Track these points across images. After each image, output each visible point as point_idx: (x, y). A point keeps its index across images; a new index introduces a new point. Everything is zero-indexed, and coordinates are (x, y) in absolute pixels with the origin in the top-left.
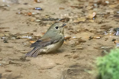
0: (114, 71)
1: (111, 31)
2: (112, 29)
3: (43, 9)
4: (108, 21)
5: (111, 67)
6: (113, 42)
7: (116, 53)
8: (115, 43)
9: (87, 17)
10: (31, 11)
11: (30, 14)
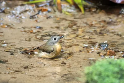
0: (99, 78)
1: (97, 46)
2: (98, 44)
3: (42, 27)
4: (94, 37)
5: (96, 75)
6: (99, 55)
7: (100, 63)
8: (100, 55)
9: (77, 34)
10: (33, 29)
11: (32, 31)
